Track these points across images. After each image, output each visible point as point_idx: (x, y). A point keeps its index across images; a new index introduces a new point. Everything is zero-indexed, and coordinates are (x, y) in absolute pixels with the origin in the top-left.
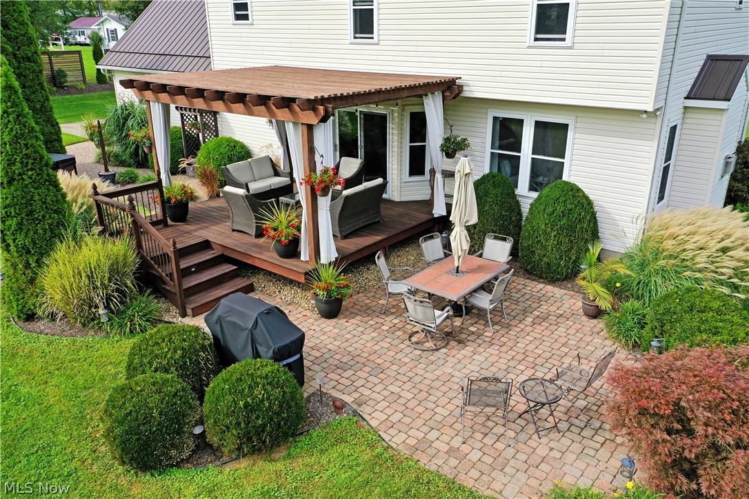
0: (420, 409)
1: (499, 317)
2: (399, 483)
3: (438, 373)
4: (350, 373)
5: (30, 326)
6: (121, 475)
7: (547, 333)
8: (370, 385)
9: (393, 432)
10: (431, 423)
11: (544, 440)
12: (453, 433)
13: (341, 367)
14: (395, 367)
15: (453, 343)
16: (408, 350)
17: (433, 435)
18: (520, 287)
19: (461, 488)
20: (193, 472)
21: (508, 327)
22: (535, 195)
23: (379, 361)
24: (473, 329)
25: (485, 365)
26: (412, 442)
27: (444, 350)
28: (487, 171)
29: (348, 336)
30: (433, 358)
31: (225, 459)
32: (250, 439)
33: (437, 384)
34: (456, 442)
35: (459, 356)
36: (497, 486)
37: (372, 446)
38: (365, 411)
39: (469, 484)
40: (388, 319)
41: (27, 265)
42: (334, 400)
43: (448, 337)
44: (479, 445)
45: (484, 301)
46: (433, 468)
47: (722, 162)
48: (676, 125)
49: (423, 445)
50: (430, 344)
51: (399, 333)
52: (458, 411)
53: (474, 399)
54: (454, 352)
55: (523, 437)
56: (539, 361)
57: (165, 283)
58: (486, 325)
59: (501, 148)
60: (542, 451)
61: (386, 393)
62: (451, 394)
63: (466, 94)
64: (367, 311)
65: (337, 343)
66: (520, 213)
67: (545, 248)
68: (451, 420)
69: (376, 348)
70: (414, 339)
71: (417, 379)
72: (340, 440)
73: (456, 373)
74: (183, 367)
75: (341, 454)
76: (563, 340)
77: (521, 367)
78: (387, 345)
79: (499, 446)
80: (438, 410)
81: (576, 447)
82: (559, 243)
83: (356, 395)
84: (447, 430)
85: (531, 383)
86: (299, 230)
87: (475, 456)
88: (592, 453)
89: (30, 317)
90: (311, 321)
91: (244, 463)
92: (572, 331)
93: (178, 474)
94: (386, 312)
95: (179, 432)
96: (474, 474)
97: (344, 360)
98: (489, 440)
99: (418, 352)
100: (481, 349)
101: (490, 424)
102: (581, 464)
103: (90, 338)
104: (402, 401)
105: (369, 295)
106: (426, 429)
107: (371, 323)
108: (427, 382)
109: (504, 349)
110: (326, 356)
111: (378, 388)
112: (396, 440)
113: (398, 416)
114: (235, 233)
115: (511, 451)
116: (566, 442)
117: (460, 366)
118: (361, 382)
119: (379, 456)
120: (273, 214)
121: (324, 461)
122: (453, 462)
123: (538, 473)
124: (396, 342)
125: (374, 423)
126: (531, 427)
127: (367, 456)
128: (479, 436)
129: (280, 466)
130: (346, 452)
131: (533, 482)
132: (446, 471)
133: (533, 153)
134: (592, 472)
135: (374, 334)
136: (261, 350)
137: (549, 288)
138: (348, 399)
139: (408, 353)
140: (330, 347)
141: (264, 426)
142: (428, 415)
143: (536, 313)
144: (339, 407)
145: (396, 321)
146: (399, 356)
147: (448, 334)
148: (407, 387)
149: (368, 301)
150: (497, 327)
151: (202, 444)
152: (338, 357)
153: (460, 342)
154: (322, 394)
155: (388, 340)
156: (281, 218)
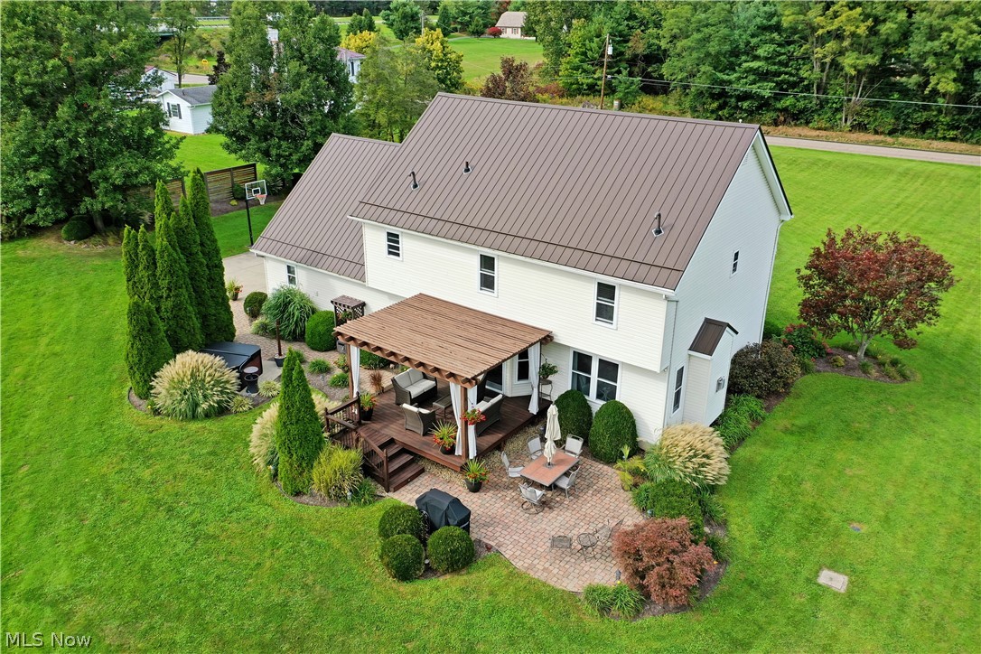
0: (529, 549)
1: (573, 491)
2: (521, 584)
3: (538, 528)
4: (491, 528)
5: (298, 499)
6: (391, 582)
7: (599, 501)
8: (503, 536)
9: (516, 560)
10: (534, 556)
11: (588, 563)
12: (545, 560)
13: (486, 525)
14: (515, 525)
15: (546, 509)
16: (521, 514)
17: (537, 561)
18: (588, 467)
19: (549, 586)
20: (426, 581)
21: (578, 497)
22: (602, 403)
23: (506, 521)
24: (558, 499)
25: (563, 523)
26: (526, 565)
27: (542, 514)
28: (570, 388)
29: (488, 505)
30: (535, 518)
31: (438, 574)
32: (453, 566)
33: (538, 534)
34: (547, 565)
35: (549, 517)
36: (564, 584)
37: (507, 568)
38: (502, 550)
39: (553, 584)
40: (509, 492)
41: (300, 465)
42: (487, 545)
43: (544, 504)
44: (558, 566)
45: (564, 483)
46: (536, 577)
47: (716, 383)
48: (683, 368)
49: (531, 567)
50: (533, 510)
51: (516, 502)
52: (548, 550)
53: (556, 543)
54: (547, 515)
55: (578, 562)
56: (592, 520)
57: (374, 470)
58: (565, 496)
59: (578, 370)
60: (586, 569)
61: (512, 540)
62: (545, 540)
63: (555, 340)
64: (496, 487)
65: (482, 510)
66: (591, 414)
67: (602, 443)
68: (544, 554)
69: (504, 512)
70: (524, 506)
71: (527, 532)
72: (492, 565)
73: (547, 528)
74: (412, 530)
75: (493, 572)
76: (607, 506)
77: (582, 524)
78: (510, 511)
79: (567, 566)
80: (539, 549)
81: (602, 566)
82: (611, 441)
83: (497, 541)
84: (543, 559)
85: (584, 536)
86: (455, 439)
87: (555, 571)
88: (609, 568)
89: (298, 494)
90: (464, 494)
91: (448, 577)
92: (613, 500)
93: (419, 582)
94: (507, 488)
95: (420, 563)
96: (555, 579)
97: (487, 520)
98: (562, 564)
99: (527, 515)
100: (561, 513)
101: (563, 556)
102: (603, 574)
103: (340, 507)
104: (520, 544)
105: (496, 474)
106: (532, 559)
107: (500, 495)
108: (533, 533)
109: (574, 512)
110: (478, 518)
111: (508, 537)
112: (519, 564)
113: (519, 552)
114: (408, 432)
115: (572, 569)
116: (598, 564)
117: (550, 524)
118: (498, 534)
119: (511, 572)
120: (438, 427)
121: (485, 574)
122: (545, 574)
123: (583, 578)
124: (515, 508)
125: (507, 556)
126: (583, 558)
127: (505, 572)
128: (558, 562)
129: (465, 577)
130: (496, 571)
131: (581, 582)
132: (542, 578)
133: (599, 377)
134: (607, 578)
135: (502, 504)
136: (450, 521)
137: (606, 467)
138: (493, 544)
139: (522, 516)
140: (478, 512)
141: (459, 559)
142: (533, 551)
143: (595, 487)
144: (489, 548)
145: (513, 494)
146: (517, 518)
147: (544, 503)
148: (522, 536)
149: (496, 479)
150: (571, 498)
151: (428, 569)
152: (483, 518)
153: (550, 508)
154: (480, 541)
155: (510, 507)
156: (444, 431)
